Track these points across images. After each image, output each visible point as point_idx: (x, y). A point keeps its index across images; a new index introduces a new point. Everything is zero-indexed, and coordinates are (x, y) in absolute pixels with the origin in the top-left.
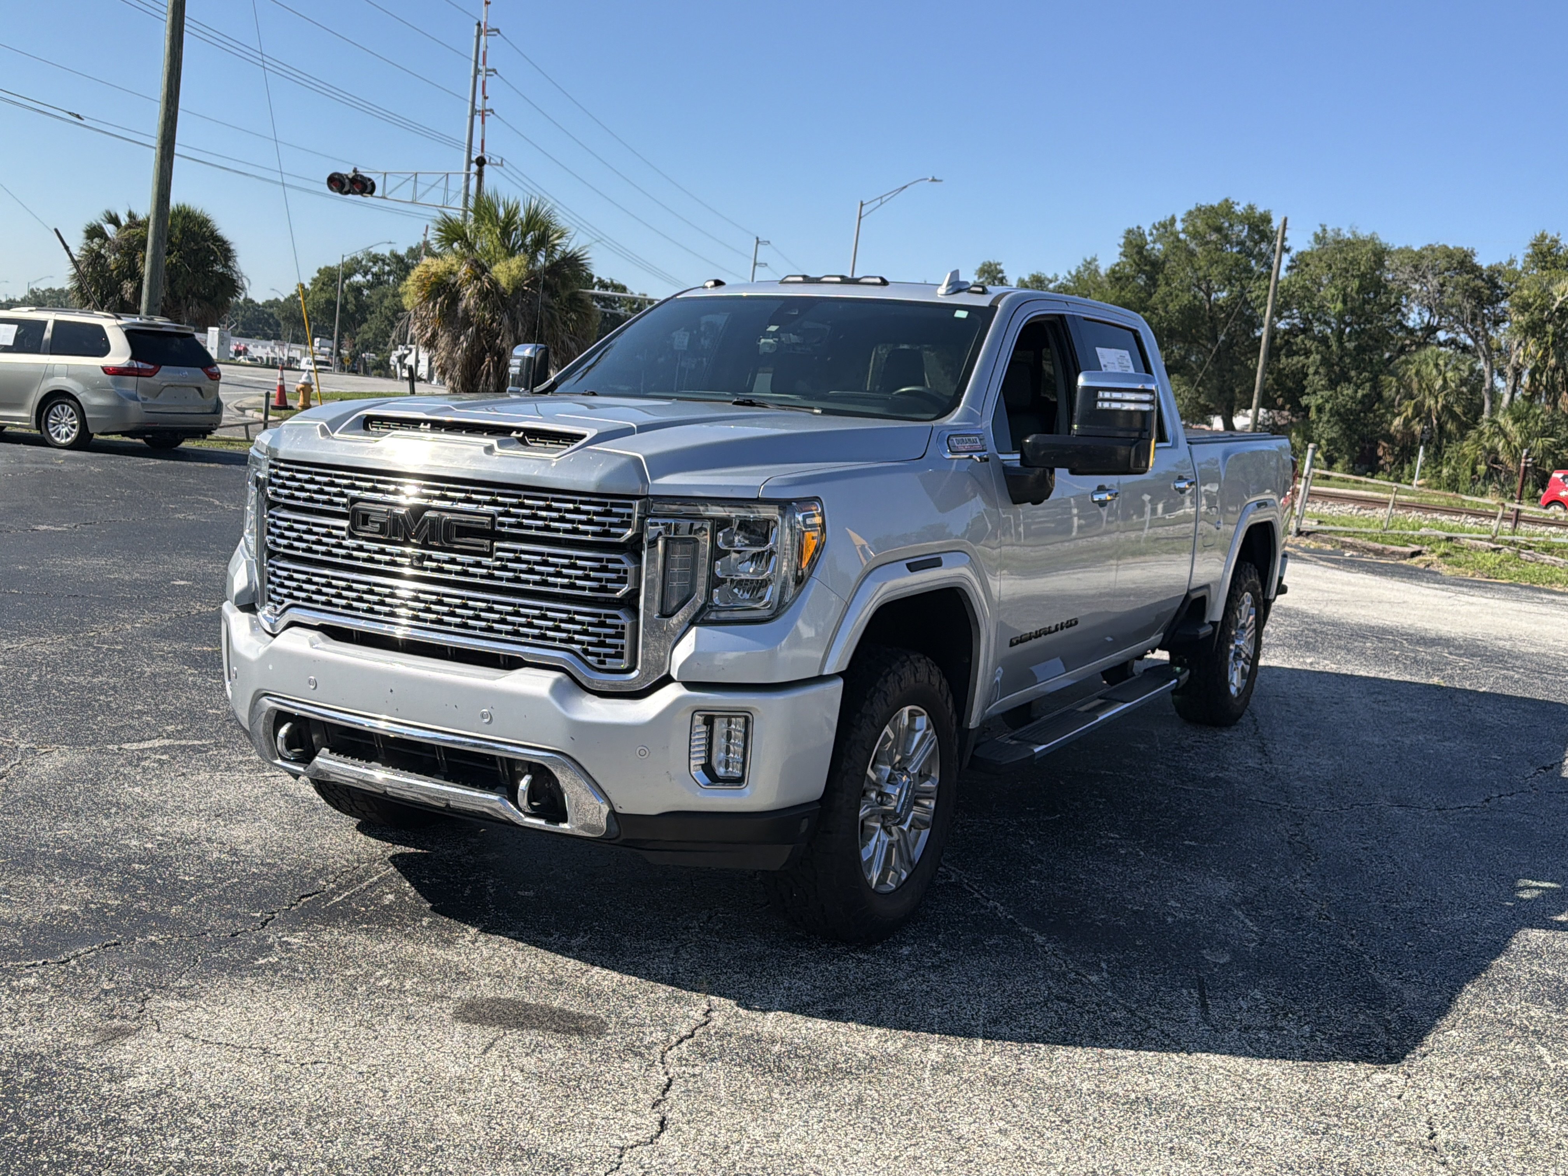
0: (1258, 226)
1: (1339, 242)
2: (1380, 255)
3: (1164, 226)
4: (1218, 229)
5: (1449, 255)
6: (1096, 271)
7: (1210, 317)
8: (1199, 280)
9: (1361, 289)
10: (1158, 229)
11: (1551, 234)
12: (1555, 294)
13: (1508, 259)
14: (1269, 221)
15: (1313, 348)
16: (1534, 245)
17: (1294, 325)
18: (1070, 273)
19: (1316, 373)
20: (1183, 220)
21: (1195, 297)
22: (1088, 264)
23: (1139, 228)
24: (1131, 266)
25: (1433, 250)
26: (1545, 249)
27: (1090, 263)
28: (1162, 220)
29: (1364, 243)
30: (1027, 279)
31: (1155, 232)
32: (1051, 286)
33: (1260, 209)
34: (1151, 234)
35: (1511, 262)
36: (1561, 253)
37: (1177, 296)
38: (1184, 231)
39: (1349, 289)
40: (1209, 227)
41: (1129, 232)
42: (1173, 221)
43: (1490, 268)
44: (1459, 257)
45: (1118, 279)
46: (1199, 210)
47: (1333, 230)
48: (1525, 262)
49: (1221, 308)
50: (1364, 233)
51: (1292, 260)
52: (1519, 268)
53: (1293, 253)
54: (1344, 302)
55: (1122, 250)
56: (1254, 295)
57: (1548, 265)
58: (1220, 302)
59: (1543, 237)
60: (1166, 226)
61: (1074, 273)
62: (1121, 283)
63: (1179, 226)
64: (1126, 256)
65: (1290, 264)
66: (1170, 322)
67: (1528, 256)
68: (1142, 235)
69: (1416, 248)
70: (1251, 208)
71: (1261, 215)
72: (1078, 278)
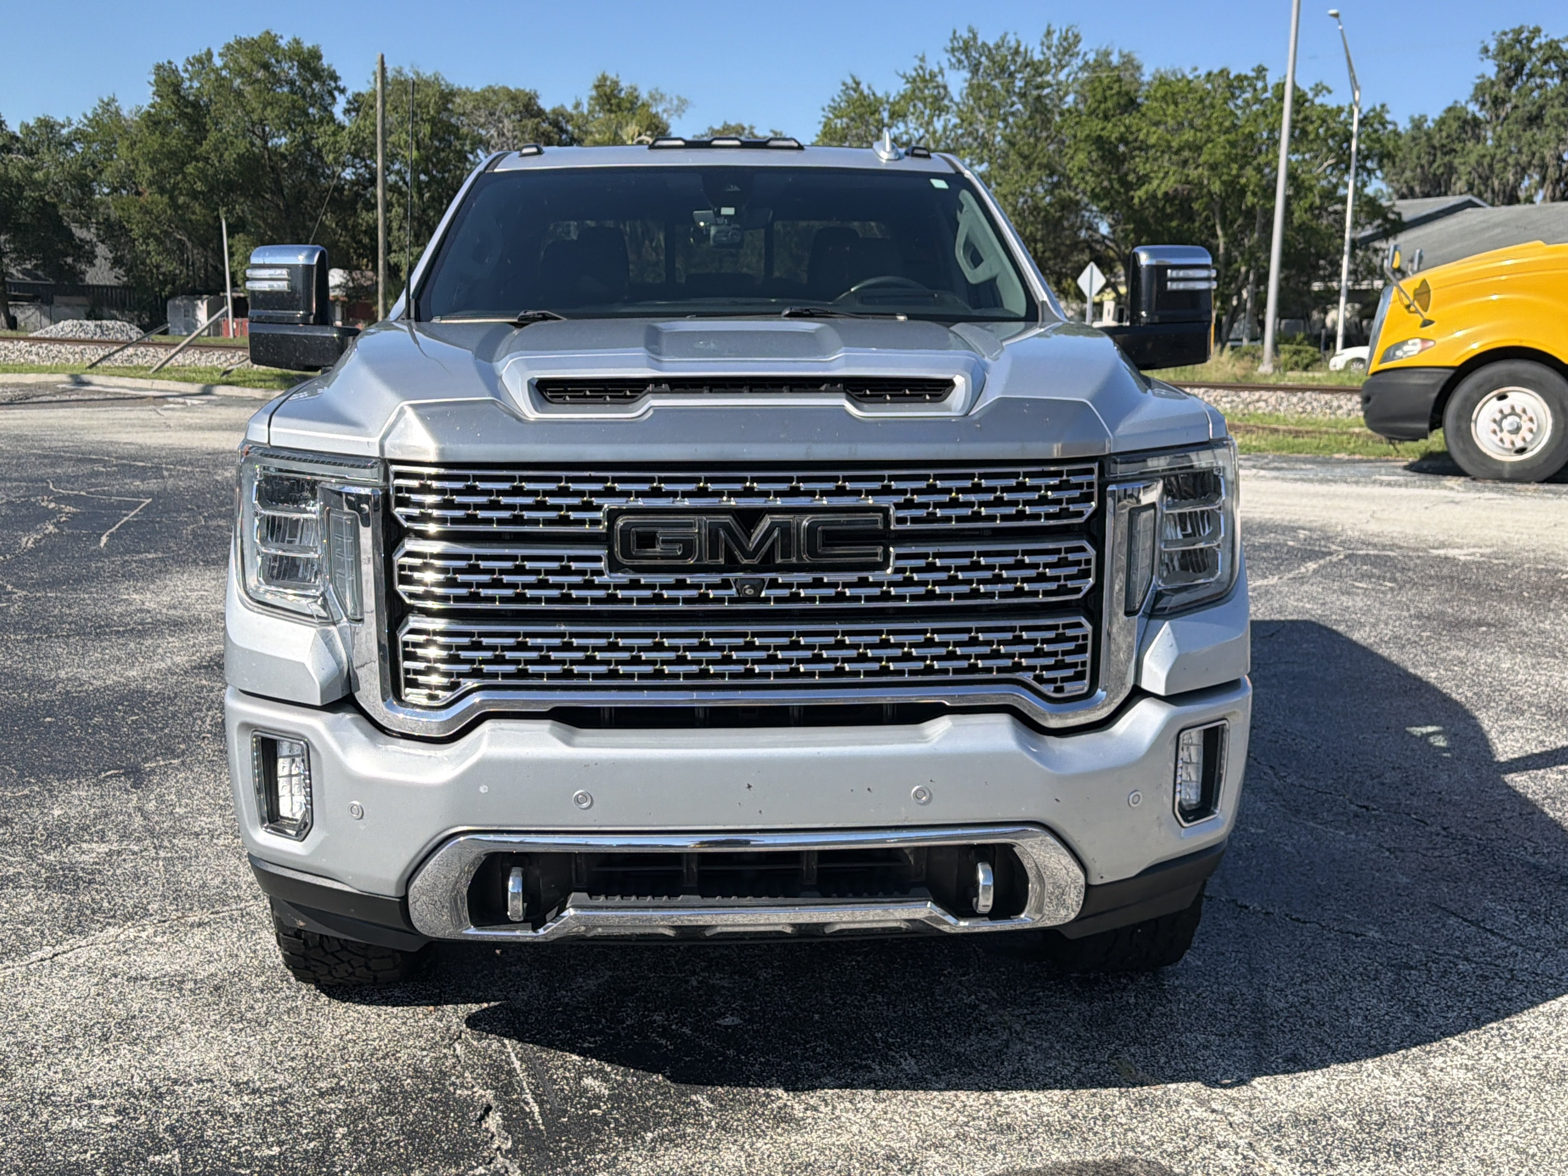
0: (309, 64)
1: (401, 83)
2: (447, 96)
3: (199, 60)
4: (266, 66)
5: (513, 97)
6: (117, 113)
7: (272, 167)
8: (253, 124)
9: (433, 135)
10: (193, 65)
11: (612, 75)
12: (625, 137)
13: (574, 102)
14: (320, 58)
15: (394, 200)
16: (597, 87)
17: (360, 175)
18: (85, 116)
19: (400, 228)
20: (220, 55)
21: (252, 144)
22: (106, 105)
23: (170, 63)
24: (169, 107)
25: (495, 92)
26: (608, 91)
27: (108, 104)
28: (197, 54)
29: (428, 84)
30: (32, 123)
31: (190, 68)
32: (64, 132)
33: (307, 44)
34: (186, 71)
35: (577, 106)
36: (623, 95)
37: (232, 143)
38: (225, 66)
39: (421, 135)
40: (255, 62)
41: (159, 67)
42: (209, 54)
43: (554, 111)
44: (524, 100)
45: (156, 123)
46: (239, 42)
47: (394, 69)
48: (590, 105)
49: (283, 156)
50: (427, 73)
51: (349, 102)
52: (586, 112)
53: (349, 94)
54: (418, 149)
55: (154, 89)
56: (320, 141)
57: (614, 108)
58: (282, 150)
59: (604, 78)
60: (203, 61)
61: (90, 116)
62: (160, 128)
63: (218, 62)
64: (161, 96)
65: (347, 106)
66: (227, 172)
67: (591, 98)
68: (175, 72)
69: (477, 89)
70: (297, 42)
71: (310, 51)
72: (95, 122)
